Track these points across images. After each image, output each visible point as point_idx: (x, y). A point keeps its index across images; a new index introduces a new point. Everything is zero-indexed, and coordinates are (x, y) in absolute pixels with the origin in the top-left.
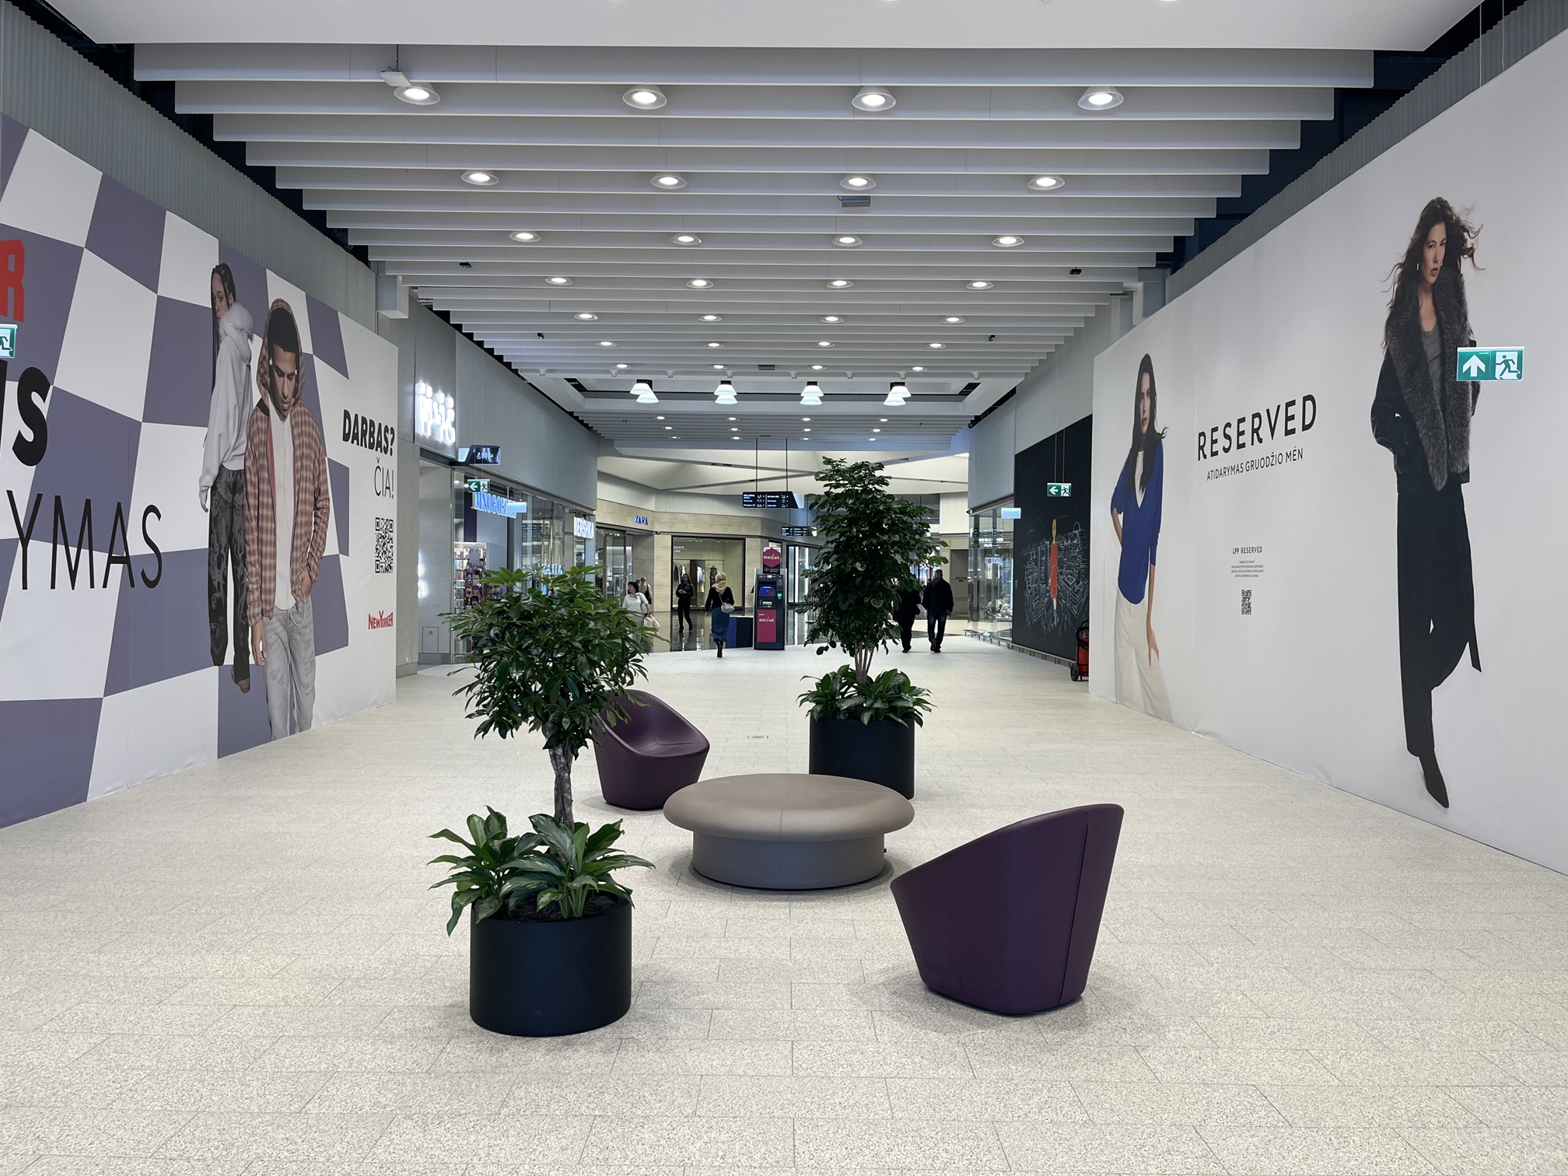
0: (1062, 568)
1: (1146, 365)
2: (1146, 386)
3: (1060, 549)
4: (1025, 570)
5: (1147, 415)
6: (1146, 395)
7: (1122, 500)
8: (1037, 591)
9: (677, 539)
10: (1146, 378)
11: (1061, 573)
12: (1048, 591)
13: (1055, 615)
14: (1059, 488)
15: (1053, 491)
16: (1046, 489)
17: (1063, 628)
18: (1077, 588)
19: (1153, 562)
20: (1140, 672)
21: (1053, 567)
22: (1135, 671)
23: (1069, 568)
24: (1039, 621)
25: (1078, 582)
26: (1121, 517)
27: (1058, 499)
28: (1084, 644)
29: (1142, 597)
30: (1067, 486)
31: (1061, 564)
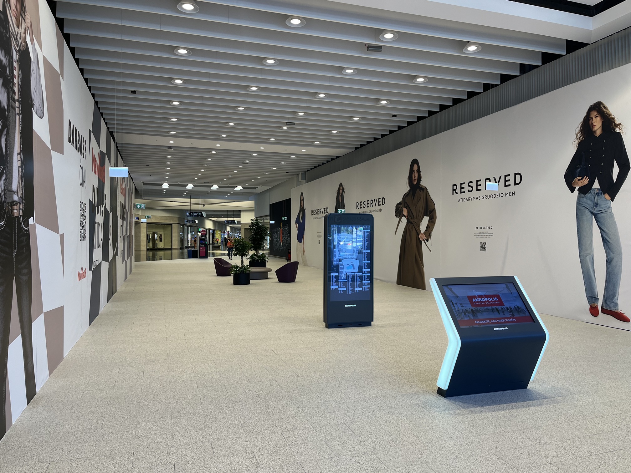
0: (283, 235)
1: (302, 194)
2: (302, 199)
3: (283, 230)
4: (273, 235)
5: (302, 204)
6: (302, 200)
7: (297, 221)
8: (277, 241)
9: (149, 224)
10: (302, 197)
11: (283, 236)
12: (280, 241)
13: (282, 247)
14: (284, 218)
15: (283, 219)
16: (282, 218)
17: (284, 250)
18: (287, 240)
19: (304, 235)
20: (302, 257)
21: (281, 235)
22: (301, 257)
23: (285, 235)
24: (277, 249)
25: (287, 238)
26: (297, 225)
27: (284, 220)
28: (290, 253)
29: (302, 241)
30: (286, 218)
31: (283, 234)
